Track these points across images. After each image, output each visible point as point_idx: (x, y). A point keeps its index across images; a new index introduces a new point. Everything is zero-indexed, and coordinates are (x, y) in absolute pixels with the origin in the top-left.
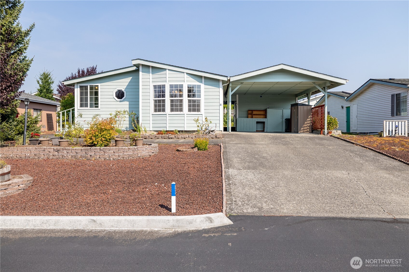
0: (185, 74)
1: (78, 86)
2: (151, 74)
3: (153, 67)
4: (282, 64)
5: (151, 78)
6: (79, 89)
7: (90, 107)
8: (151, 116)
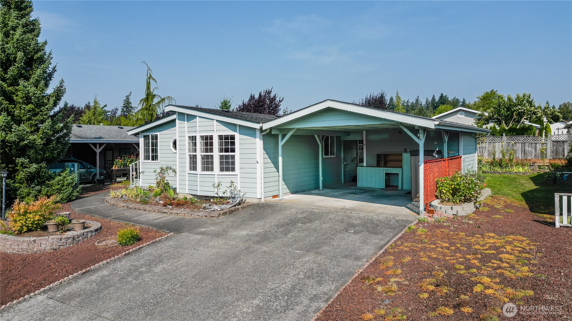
0: (215, 121)
1: (142, 136)
2: (186, 122)
3: (188, 115)
4: (328, 99)
5: (186, 127)
6: (143, 139)
7: (152, 160)
8: (187, 175)
